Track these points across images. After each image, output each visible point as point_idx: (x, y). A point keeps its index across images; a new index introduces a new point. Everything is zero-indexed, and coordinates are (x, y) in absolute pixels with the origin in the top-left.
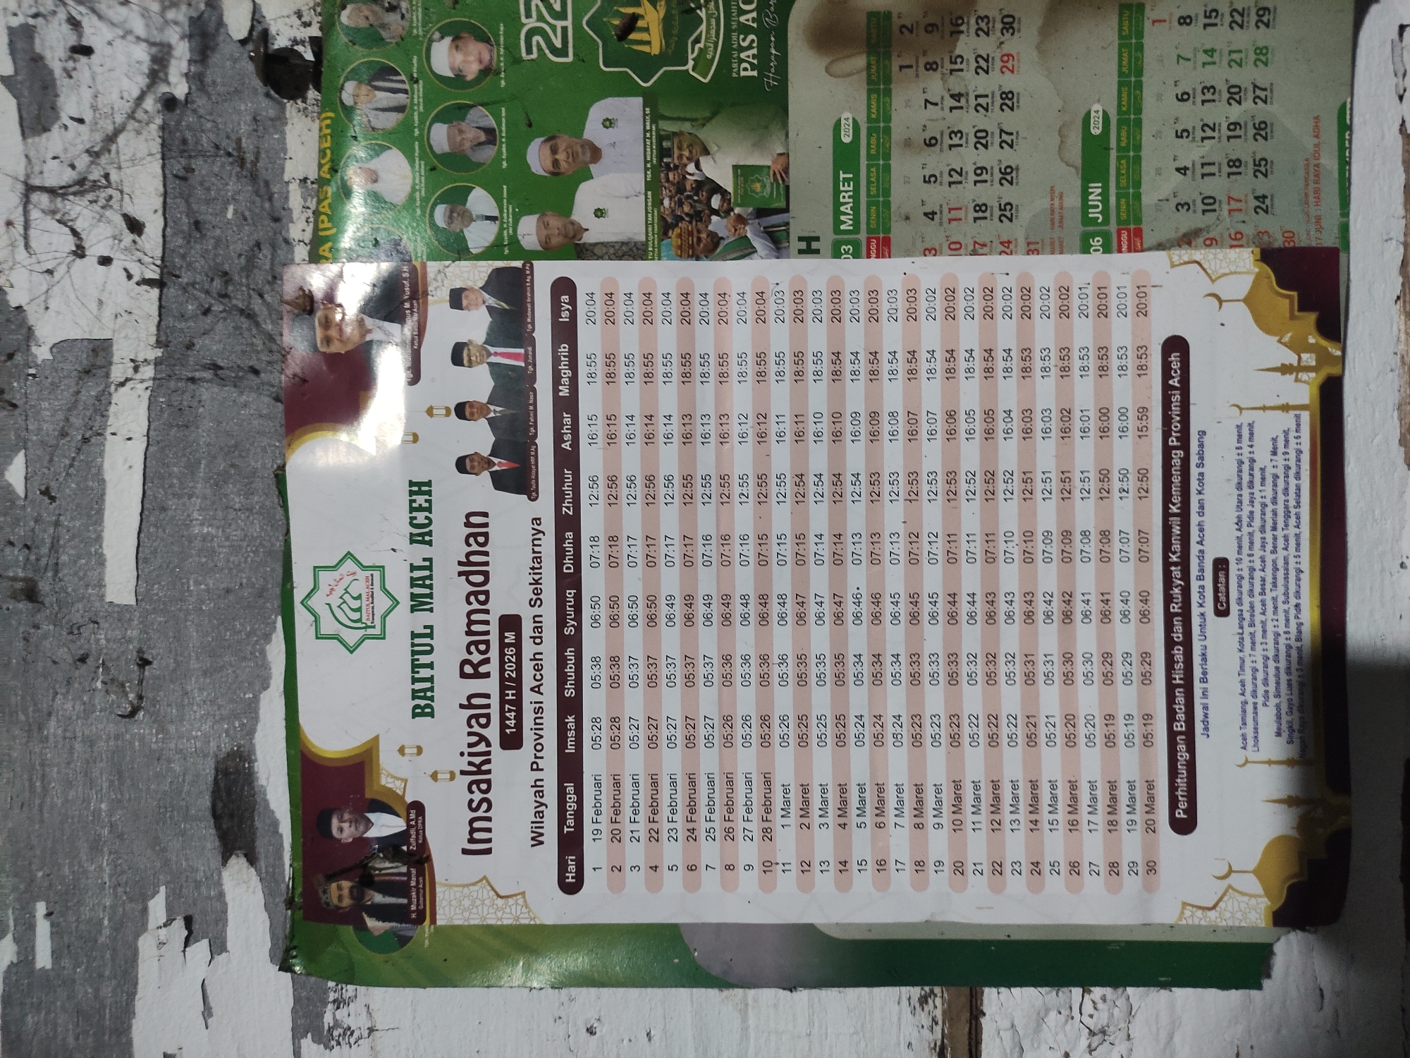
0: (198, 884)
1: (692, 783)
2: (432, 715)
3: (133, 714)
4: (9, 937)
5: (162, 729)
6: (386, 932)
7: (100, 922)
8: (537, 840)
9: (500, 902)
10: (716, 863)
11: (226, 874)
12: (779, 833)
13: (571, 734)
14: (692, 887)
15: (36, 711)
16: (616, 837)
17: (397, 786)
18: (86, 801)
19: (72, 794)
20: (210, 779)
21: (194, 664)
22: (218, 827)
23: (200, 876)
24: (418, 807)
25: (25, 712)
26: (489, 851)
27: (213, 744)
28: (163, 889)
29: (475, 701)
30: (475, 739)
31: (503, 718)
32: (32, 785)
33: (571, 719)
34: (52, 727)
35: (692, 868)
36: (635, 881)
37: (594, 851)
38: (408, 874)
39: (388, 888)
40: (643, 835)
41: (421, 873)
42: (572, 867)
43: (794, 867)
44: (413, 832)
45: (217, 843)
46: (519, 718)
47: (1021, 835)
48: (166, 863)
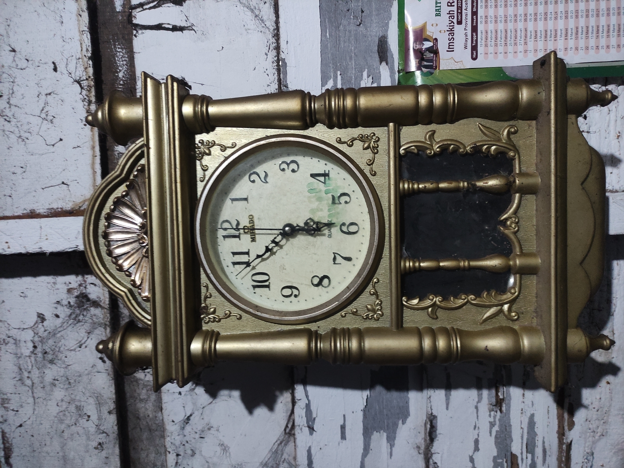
0: (374, 69)
1: (506, 31)
2: (440, 16)
3: (360, 24)
4: (332, 79)
5: (366, 29)
6: (428, 72)
7: (352, 77)
8: (466, 47)
9: (456, 63)
10: (512, 51)
11: (381, 67)
12: (529, 43)
13: (475, 20)
14: (506, 57)
15: (338, 23)
16: (486, 46)
17: (431, 34)
18: (349, 46)
19: (346, 44)
20: (377, 43)
21: (374, 13)
22: (379, 55)
23: (375, 67)
24: (436, 40)
25: (335, 23)
26: (453, 51)
27: (378, 34)
28: (366, 70)
29: (451, 12)
30: (451, 22)
31: (458, 17)
32: (336, 42)
33: (475, 17)
34: (341, 27)
35: (506, 53)
36: (491, 56)
37: (480, 49)
38: (433, 57)
39: (427, 61)
40: (493, 45)
41: (436, 56)
42: (475, 54)
43: (533, 51)
44: (435, 46)
45: (379, 59)
46: (461, 17)
47: (594, 39)
48: (367, 63)
